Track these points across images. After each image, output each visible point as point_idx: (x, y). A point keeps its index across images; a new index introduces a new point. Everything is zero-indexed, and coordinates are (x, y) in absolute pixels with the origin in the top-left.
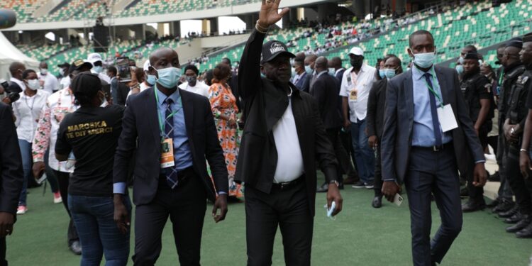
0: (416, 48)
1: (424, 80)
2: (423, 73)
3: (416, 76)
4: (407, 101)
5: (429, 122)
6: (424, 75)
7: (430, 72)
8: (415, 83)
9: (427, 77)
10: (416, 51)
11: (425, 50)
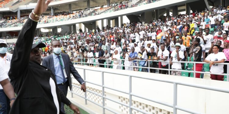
0: (54, 46)
1: (58, 58)
2: (57, 56)
3: (55, 57)
4: (52, 67)
5: (60, 75)
6: (58, 57)
7: (59, 55)
8: (54, 60)
9: (59, 57)
10: (54, 47)
11: (57, 47)
